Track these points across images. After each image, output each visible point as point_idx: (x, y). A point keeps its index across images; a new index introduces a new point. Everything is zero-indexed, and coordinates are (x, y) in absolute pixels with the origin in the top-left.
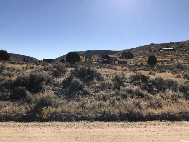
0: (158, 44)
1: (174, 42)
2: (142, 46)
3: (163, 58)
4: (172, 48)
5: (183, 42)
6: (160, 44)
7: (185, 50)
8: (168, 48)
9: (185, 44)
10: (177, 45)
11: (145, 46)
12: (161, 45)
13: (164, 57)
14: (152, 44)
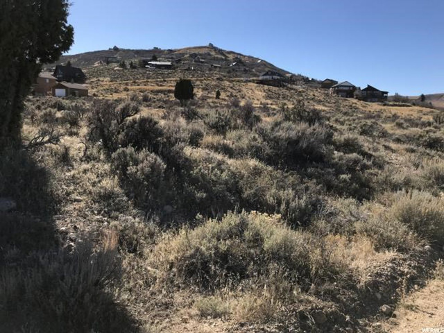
0: (129, 50)
1: (162, 49)
2: (92, 53)
3: (161, 86)
4: (169, 63)
5: (179, 50)
6: (133, 50)
7: (194, 70)
8: (156, 61)
9: (183, 54)
10: (171, 57)
11: (99, 52)
12: (135, 53)
13: (161, 82)
14: (116, 49)
